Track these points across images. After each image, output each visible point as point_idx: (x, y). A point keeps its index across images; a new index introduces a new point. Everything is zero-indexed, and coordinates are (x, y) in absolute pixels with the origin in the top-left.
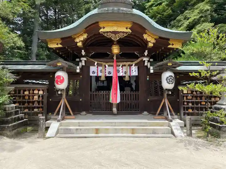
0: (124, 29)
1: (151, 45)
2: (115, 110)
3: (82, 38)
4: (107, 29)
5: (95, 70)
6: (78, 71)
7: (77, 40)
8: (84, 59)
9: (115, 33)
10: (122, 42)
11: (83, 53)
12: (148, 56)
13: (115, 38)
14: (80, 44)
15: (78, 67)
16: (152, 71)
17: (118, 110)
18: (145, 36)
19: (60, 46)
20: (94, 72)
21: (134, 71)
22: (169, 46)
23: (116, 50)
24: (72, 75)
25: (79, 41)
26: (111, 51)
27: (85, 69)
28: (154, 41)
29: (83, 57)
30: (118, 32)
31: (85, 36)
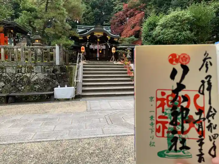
0: (101, 34)
1: (109, 39)
2: (98, 59)
3: (89, 37)
4: (96, 34)
5: (91, 46)
6: (87, 46)
7: (87, 37)
8: (88, 43)
9: (99, 35)
10: (100, 38)
11: (88, 41)
12: (109, 42)
13: (98, 37)
14: (88, 38)
15: (87, 45)
16: (109, 47)
17: (99, 59)
18: (107, 37)
19: (82, 39)
20: (91, 47)
21: (104, 47)
22: (114, 40)
23: (98, 40)
24: (86, 48)
25: (88, 37)
26: (97, 40)
27: (89, 46)
28: (110, 38)
29: (88, 42)
30: (100, 35)
31: (90, 36)
